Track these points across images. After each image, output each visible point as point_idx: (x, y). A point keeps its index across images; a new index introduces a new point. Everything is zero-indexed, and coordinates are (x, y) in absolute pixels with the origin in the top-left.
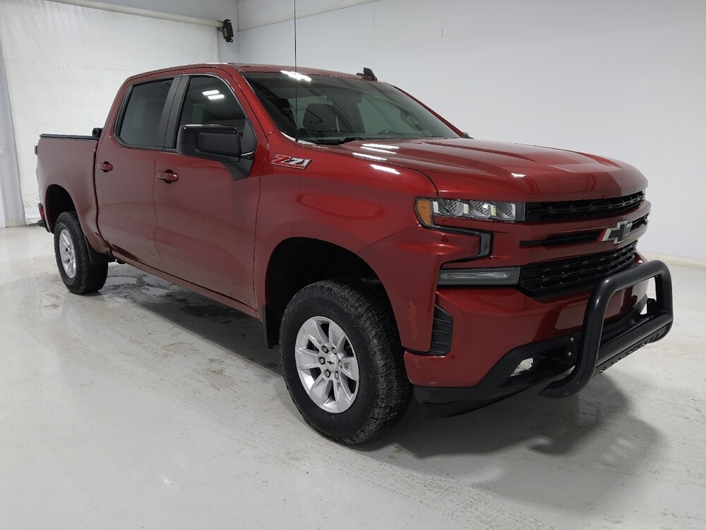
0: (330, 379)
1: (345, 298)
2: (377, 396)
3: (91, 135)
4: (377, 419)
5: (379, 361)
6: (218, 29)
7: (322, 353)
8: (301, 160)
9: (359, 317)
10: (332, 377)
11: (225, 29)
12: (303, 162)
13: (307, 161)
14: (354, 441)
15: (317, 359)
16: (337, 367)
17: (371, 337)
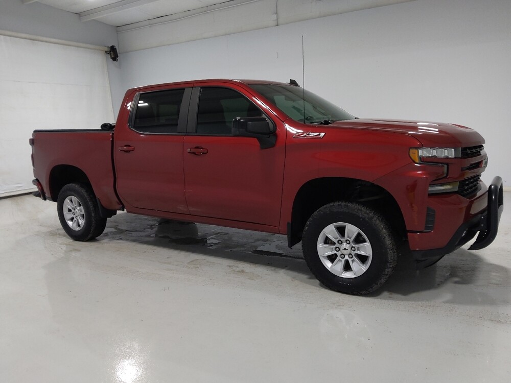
0: (345, 258)
1: (359, 210)
2: (388, 262)
3: (100, 128)
4: (387, 275)
5: (388, 242)
6: (106, 52)
7: (337, 245)
8: (318, 134)
9: (371, 218)
10: (347, 257)
11: (112, 52)
12: (320, 134)
13: (322, 134)
14: (369, 291)
15: (334, 249)
16: (350, 251)
17: (381, 229)
